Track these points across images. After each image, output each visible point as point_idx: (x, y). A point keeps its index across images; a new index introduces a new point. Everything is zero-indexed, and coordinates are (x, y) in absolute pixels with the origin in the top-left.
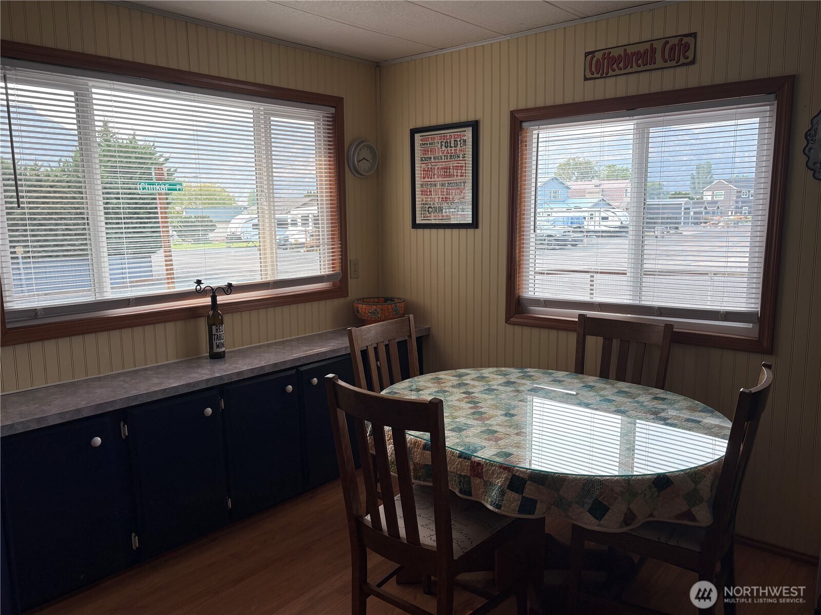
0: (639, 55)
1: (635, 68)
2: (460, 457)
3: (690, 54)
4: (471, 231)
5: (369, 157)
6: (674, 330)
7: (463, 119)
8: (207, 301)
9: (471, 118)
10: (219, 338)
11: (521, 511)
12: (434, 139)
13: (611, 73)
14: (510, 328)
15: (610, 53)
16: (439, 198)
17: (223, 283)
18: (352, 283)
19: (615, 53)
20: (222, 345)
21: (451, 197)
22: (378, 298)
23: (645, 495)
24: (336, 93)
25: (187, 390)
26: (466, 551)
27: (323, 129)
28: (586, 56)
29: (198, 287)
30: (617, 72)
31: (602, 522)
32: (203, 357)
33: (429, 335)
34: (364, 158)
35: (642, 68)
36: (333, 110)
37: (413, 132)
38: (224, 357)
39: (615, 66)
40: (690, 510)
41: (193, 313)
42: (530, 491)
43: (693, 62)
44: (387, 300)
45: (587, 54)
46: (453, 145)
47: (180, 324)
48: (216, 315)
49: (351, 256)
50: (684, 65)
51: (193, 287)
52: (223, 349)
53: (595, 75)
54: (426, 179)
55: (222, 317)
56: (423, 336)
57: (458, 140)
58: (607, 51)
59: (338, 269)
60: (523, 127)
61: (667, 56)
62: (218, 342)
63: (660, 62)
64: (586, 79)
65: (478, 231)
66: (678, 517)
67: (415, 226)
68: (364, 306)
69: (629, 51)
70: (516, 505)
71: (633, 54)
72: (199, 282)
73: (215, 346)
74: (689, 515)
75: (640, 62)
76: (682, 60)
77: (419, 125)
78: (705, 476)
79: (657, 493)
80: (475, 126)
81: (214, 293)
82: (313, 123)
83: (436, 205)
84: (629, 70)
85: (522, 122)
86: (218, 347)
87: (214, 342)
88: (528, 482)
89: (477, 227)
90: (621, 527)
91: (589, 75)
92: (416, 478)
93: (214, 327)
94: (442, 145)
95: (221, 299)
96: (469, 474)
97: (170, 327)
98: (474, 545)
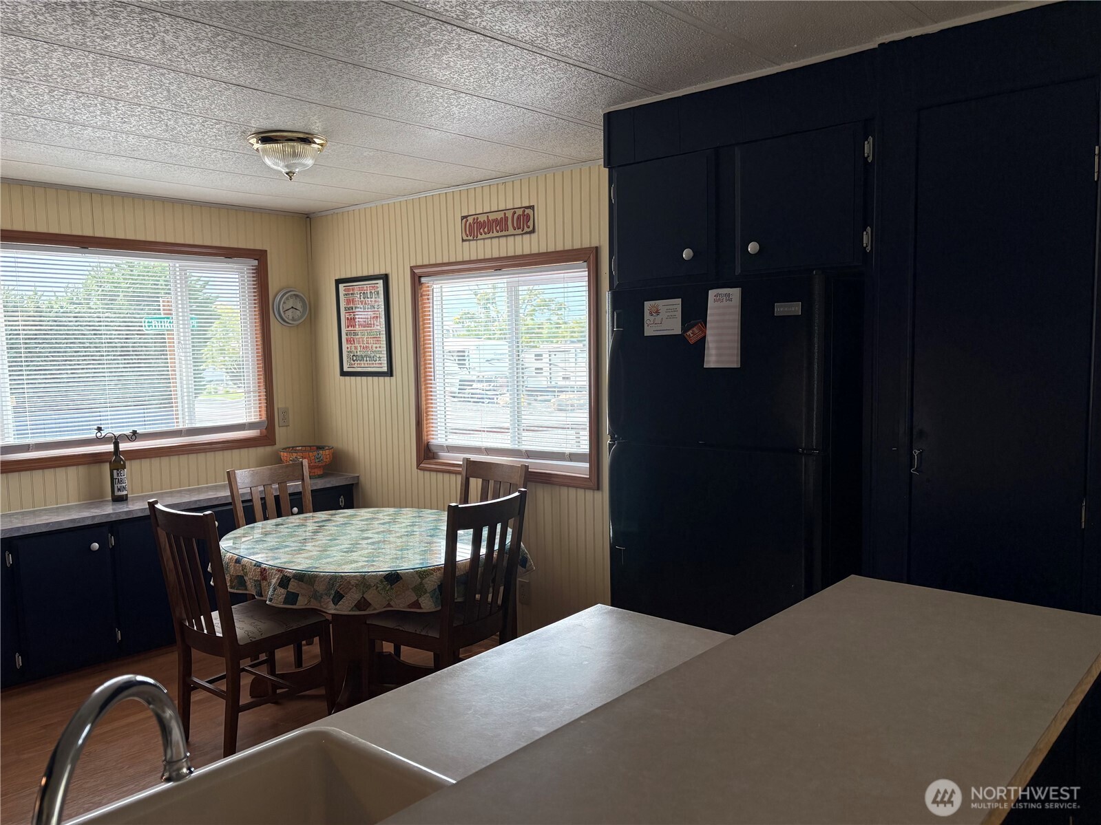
0: (497, 222)
1: (496, 234)
2: (255, 566)
3: (531, 223)
4: (387, 379)
5: (299, 306)
6: (529, 470)
7: (377, 273)
8: (110, 448)
9: (383, 272)
10: (121, 482)
11: (285, 603)
12: (353, 290)
13: (479, 237)
14: (421, 473)
15: (478, 218)
16: (360, 346)
17: (128, 431)
18: (280, 433)
19: (482, 218)
20: (124, 488)
21: (370, 346)
22: (310, 446)
23: (377, 587)
24: (259, 247)
25: (71, 525)
26: (254, 640)
27: (248, 281)
28: (462, 220)
29: (99, 434)
30: (484, 236)
31: (337, 607)
32: (107, 501)
33: (357, 484)
34: (292, 307)
35: (500, 234)
36: (256, 263)
37: (338, 282)
38: (127, 499)
39: (481, 230)
40: (418, 600)
41: (96, 459)
42: (293, 587)
43: (533, 231)
44: (320, 448)
45: (463, 218)
46: (369, 296)
47: (82, 470)
48: (118, 461)
49: (279, 403)
50: (526, 233)
51: (93, 434)
52: (125, 493)
53: (469, 238)
54: (350, 328)
55: (124, 463)
56: (353, 484)
57: (373, 291)
58: (476, 217)
59: (264, 418)
60: (422, 282)
61: (515, 225)
62: (119, 485)
63: (511, 231)
64: (463, 240)
65: (393, 379)
66: (409, 606)
67: (343, 374)
68: (285, 454)
69: (490, 218)
70: (282, 598)
71: (493, 221)
72: (99, 429)
73: (116, 490)
74: (416, 604)
75: (498, 228)
76: (526, 230)
77: (343, 276)
78: (432, 574)
79: (389, 586)
80: (385, 278)
81: (116, 441)
82: (237, 276)
83: (359, 354)
84: (491, 235)
85: (420, 277)
86: (119, 490)
87: (116, 486)
88: (292, 580)
89: (391, 375)
90: (352, 610)
91: (465, 238)
92: (231, 588)
93: (115, 472)
94: (360, 296)
95: (123, 446)
96: (259, 579)
97: (72, 471)
98: (264, 637)
